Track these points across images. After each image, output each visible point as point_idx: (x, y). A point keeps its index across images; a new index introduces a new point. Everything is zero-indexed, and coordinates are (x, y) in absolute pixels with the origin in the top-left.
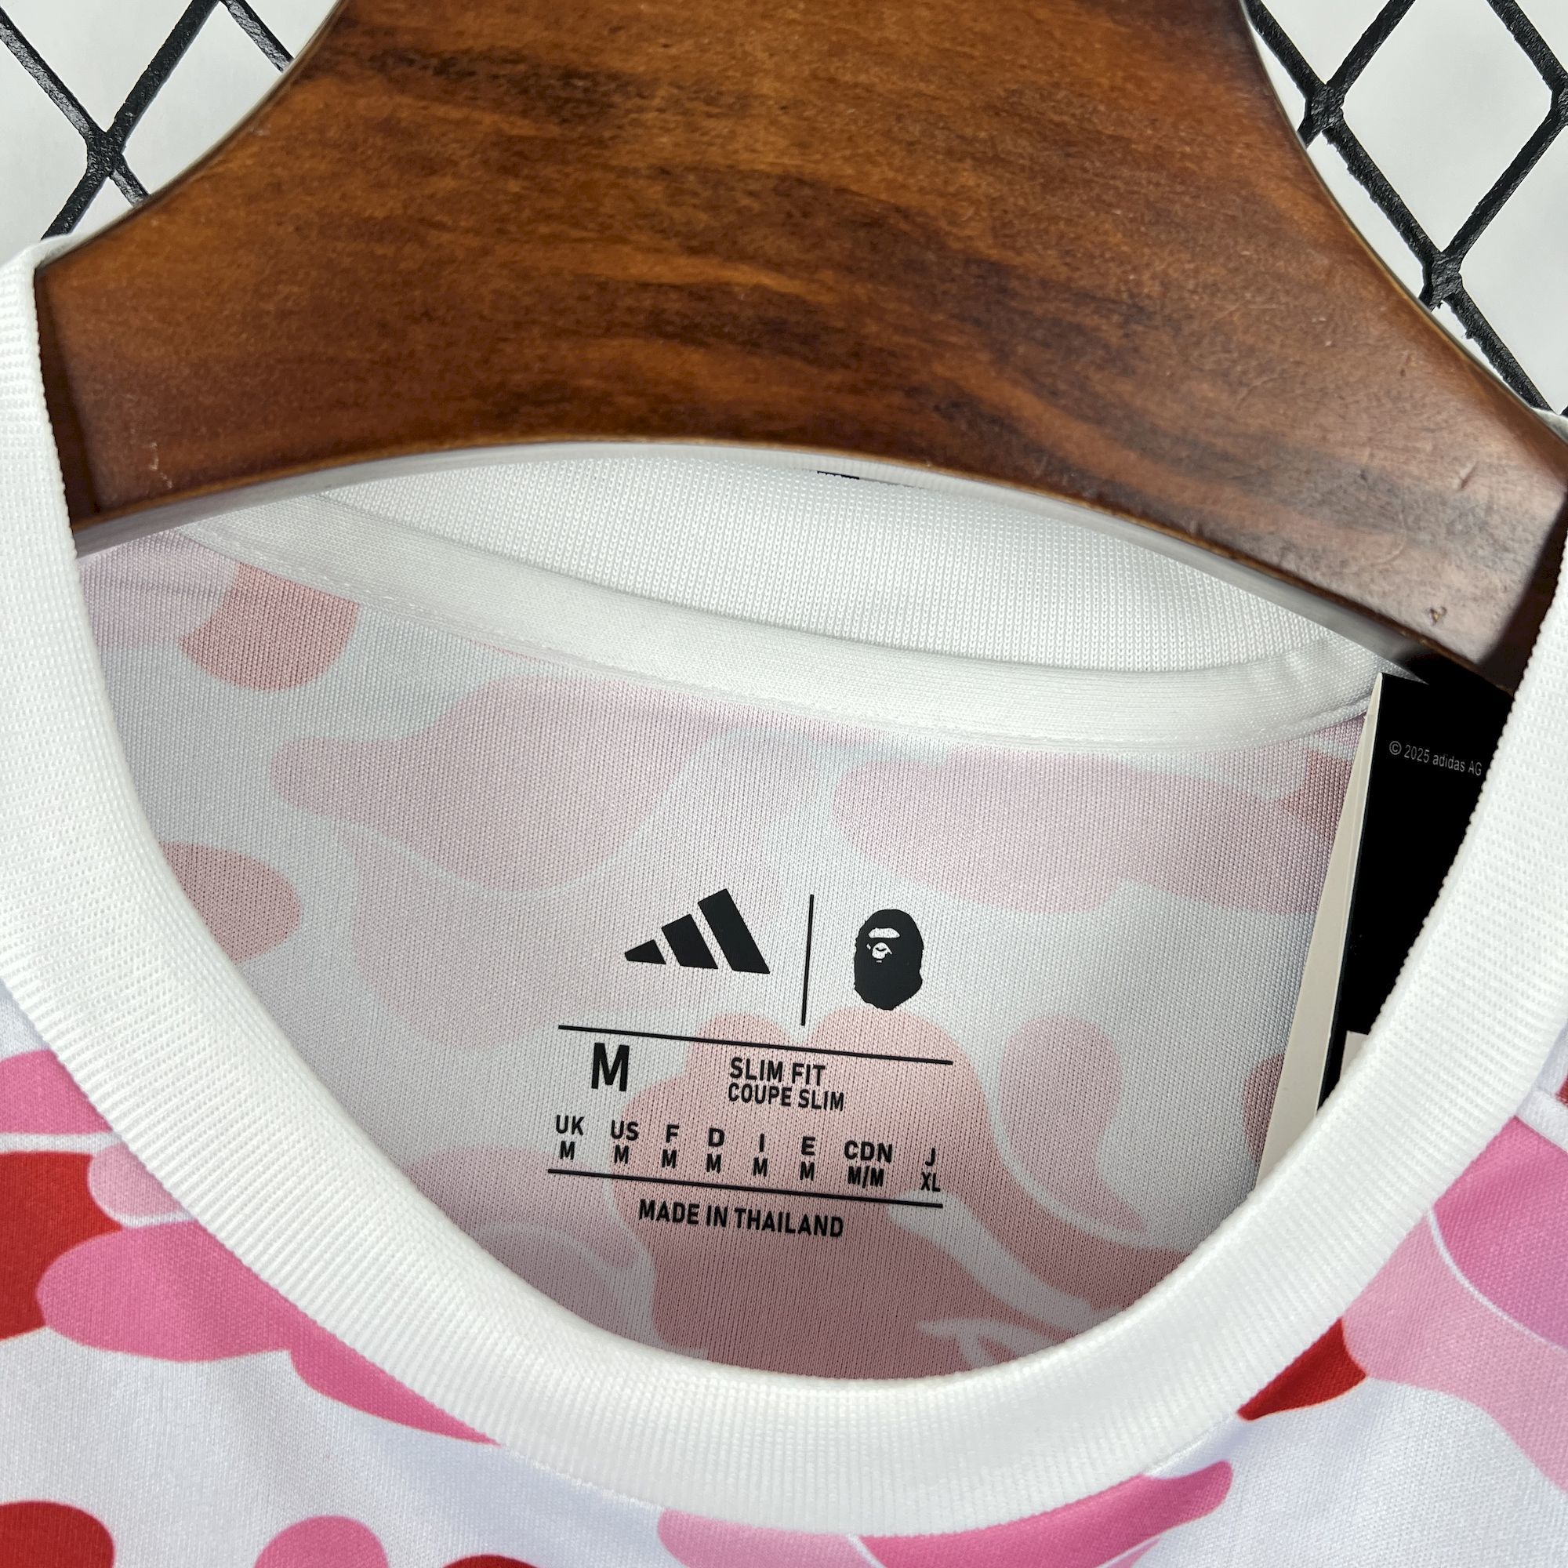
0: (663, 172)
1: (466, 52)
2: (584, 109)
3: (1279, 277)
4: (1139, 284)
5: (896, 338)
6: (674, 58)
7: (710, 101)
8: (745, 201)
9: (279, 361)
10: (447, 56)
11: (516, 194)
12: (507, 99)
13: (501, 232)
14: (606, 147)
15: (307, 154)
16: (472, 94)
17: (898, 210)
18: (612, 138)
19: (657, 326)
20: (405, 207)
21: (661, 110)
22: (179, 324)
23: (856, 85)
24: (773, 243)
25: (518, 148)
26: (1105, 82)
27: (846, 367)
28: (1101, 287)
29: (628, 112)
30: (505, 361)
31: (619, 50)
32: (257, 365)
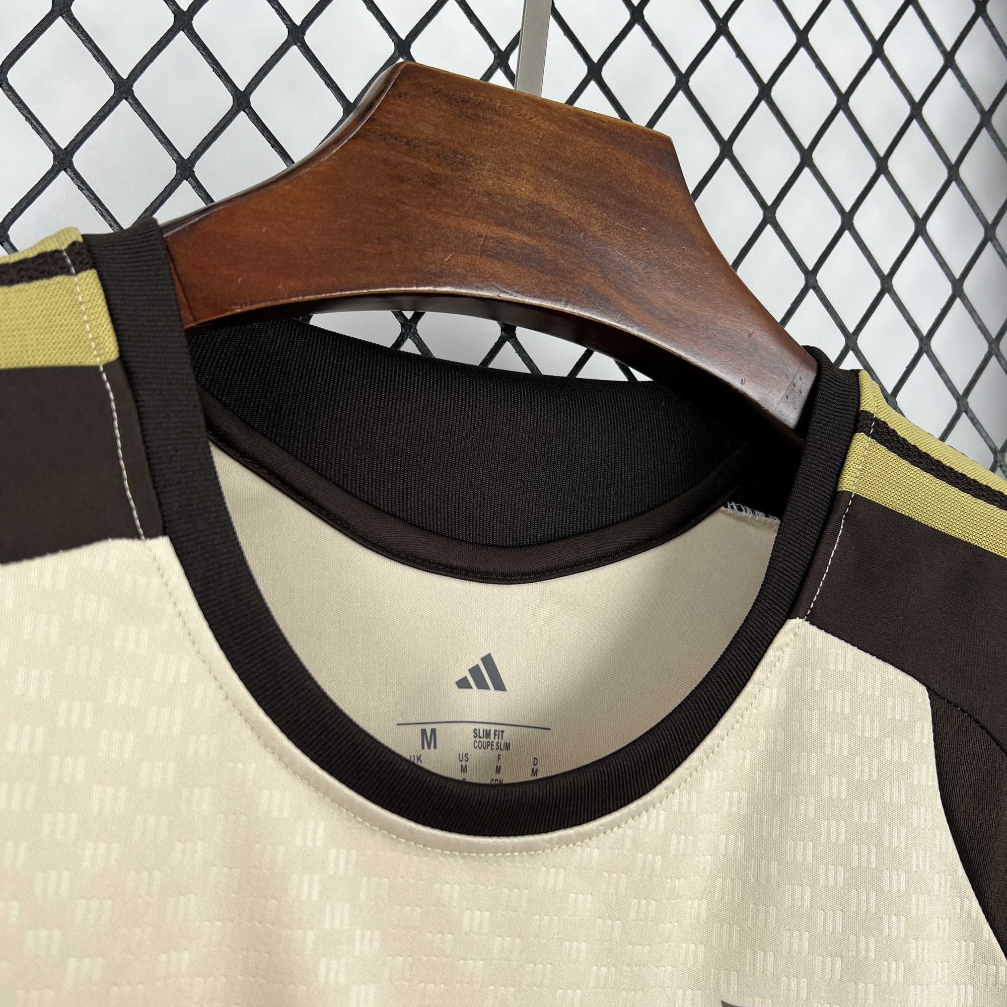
0: (489, 194)
1: (418, 138)
2: (461, 166)
5: (569, 266)
6: (495, 152)
7: (506, 171)
8: (518, 209)
9: (338, 249)
10: (410, 139)
11: (434, 195)
12: (432, 158)
13: (427, 208)
14: (469, 182)
15: (353, 168)
16: (418, 154)
17: (571, 218)
18: (471, 179)
19: (485, 252)
20: (391, 194)
21: (489, 171)
22: (295, 229)
23: (557, 172)
24: (530, 225)
25: (435, 177)
26: (639, 182)
27: (553, 275)
29: (477, 170)
30: (427, 259)
31: (474, 146)
32: (328, 250)
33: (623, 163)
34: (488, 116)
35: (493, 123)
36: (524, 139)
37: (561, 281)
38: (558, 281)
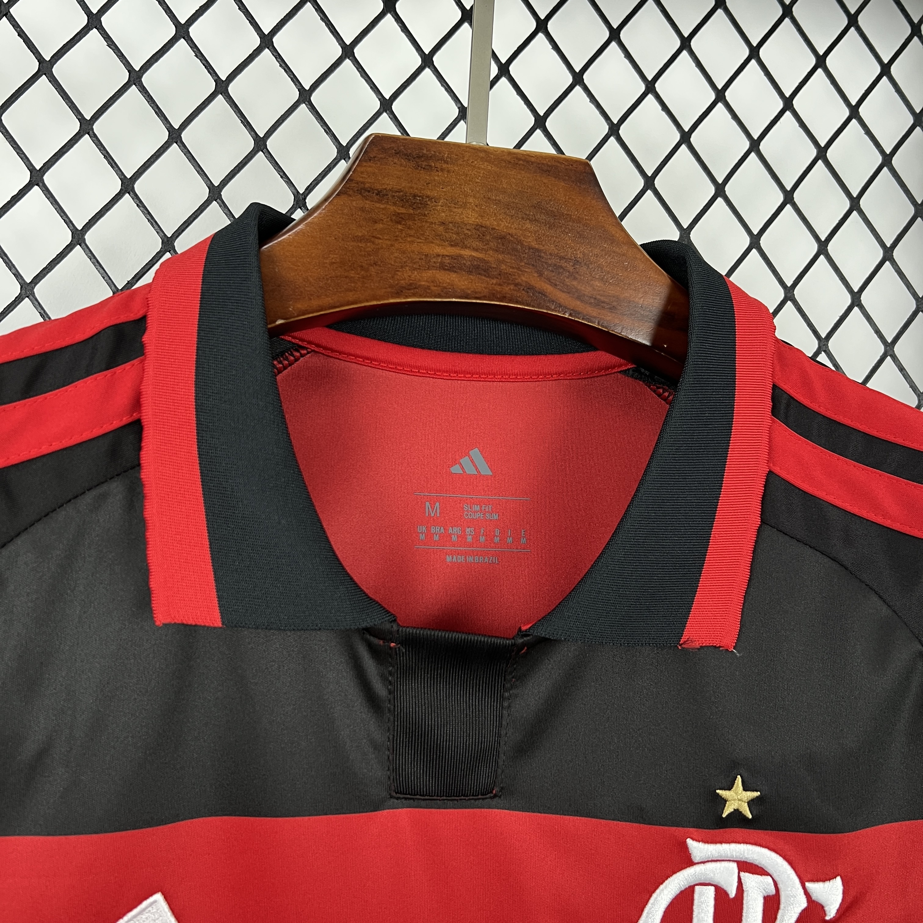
0: (443, 223)
1: (385, 189)
2: (420, 205)
3: (614, 252)
4: (577, 254)
5: (511, 270)
6: (444, 192)
7: (455, 204)
8: (467, 232)
9: (330, 277)
10: (380, 190)
11: (401, 229)
12: (397, 202)
13: (396, 240)
14: (426, 216)
15: (338, 217)
16: (387, 201)
17: (509, 234)
18: (428, 214)
19: (443, 267)
20: (368, 233)
21: (442, 206)
22: (299, 266)
23: (496, 200)
24: (476, 244)
25: (401, 216)
26: (564, 199)
27: (498, 278)
28: (566, 255)
29: (432, 206)
30: (398, 277)
31: (429, 189)
32: (323, 278)
33: (550, 186)
34: (438, 165)
35: (442, 170)
36: (468, 178)
37: (505, 282)
38: (502, 283)
